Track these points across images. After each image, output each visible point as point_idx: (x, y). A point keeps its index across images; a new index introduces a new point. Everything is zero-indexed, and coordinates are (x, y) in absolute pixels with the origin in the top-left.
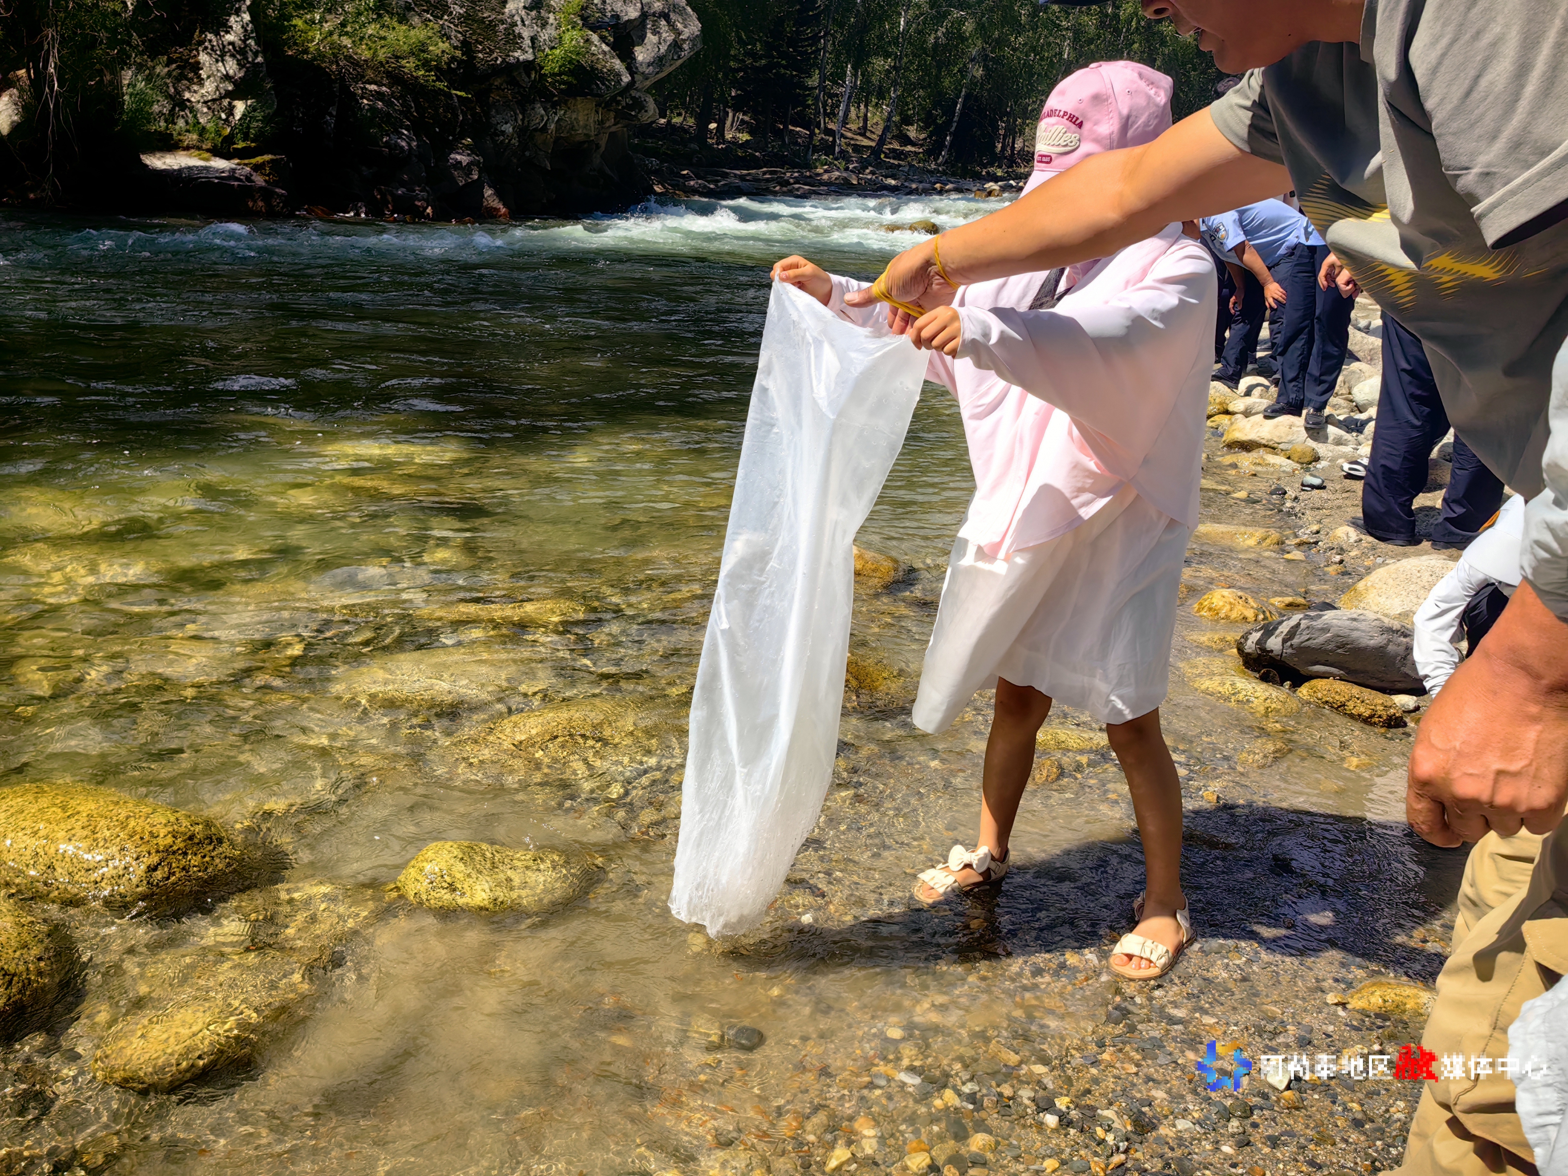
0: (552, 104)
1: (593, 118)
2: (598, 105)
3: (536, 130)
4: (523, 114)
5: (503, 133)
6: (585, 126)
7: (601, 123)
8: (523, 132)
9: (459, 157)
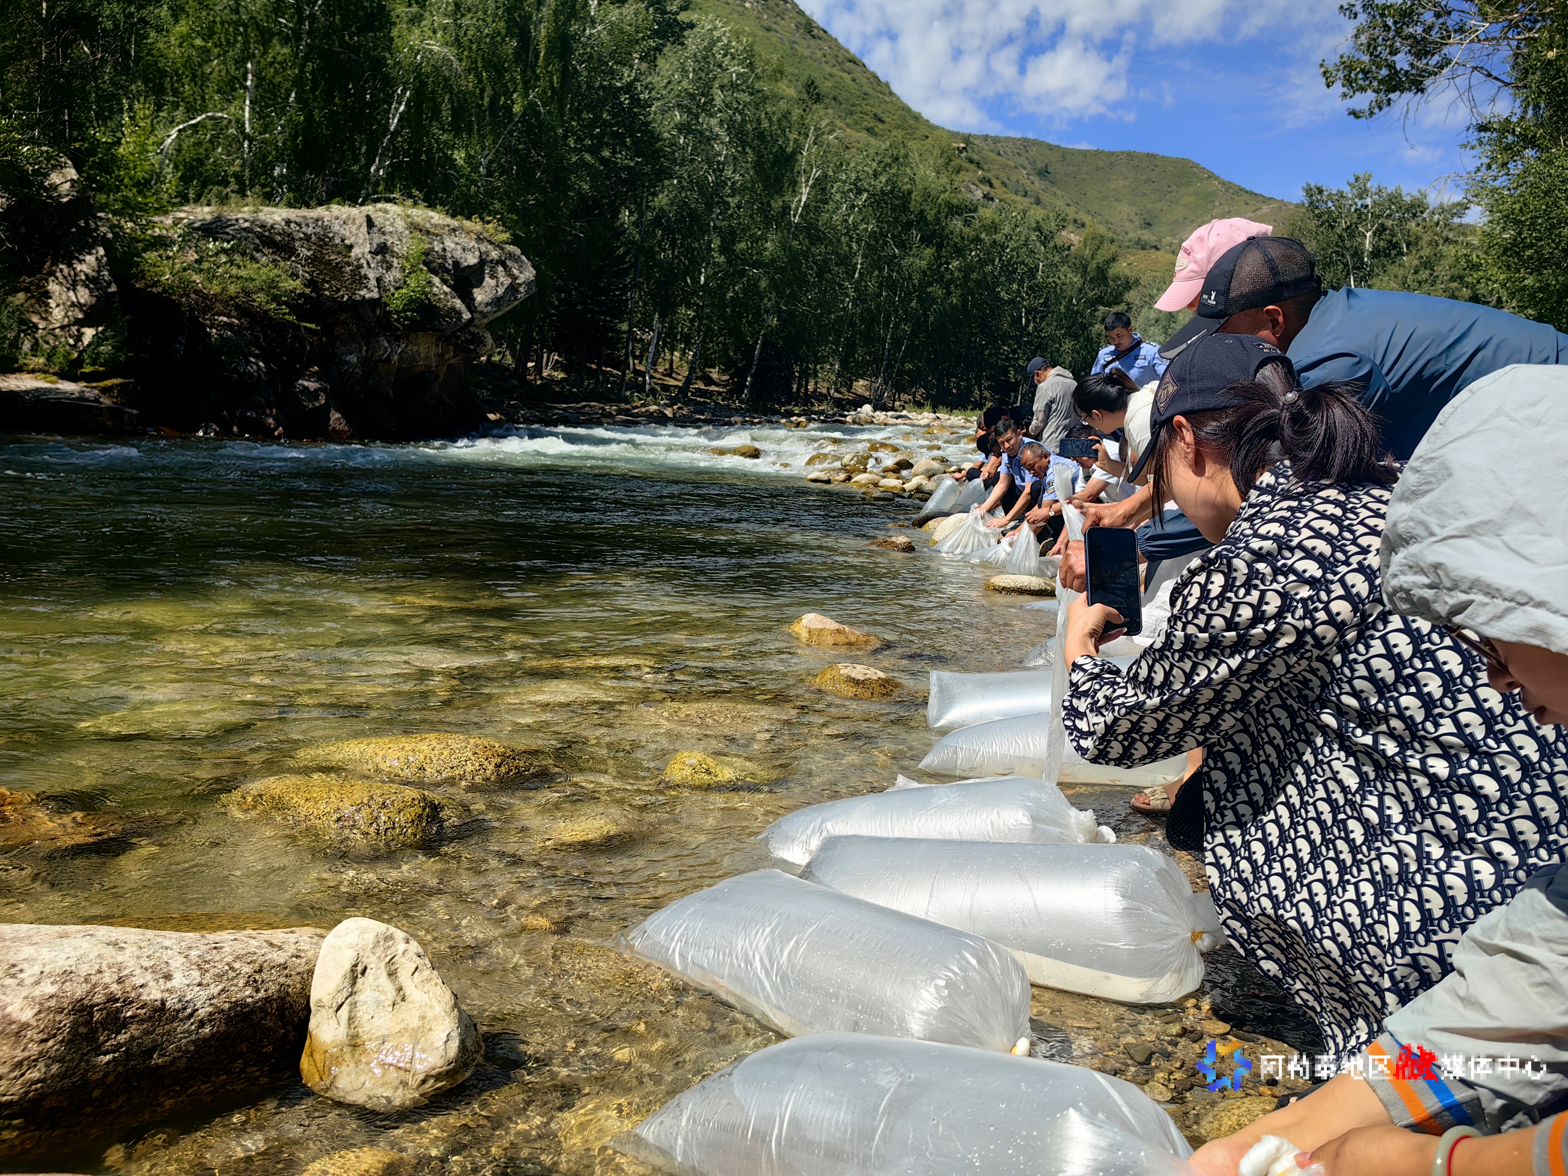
0: (395, 338)
1: (434, 351)
2: (438, 339)
3: (380, 360)
4: (367, 345)
5: (348, 363)
6: (426, 358)
7: (441, 356)
8: (367, 362)
9: (306, 383)
